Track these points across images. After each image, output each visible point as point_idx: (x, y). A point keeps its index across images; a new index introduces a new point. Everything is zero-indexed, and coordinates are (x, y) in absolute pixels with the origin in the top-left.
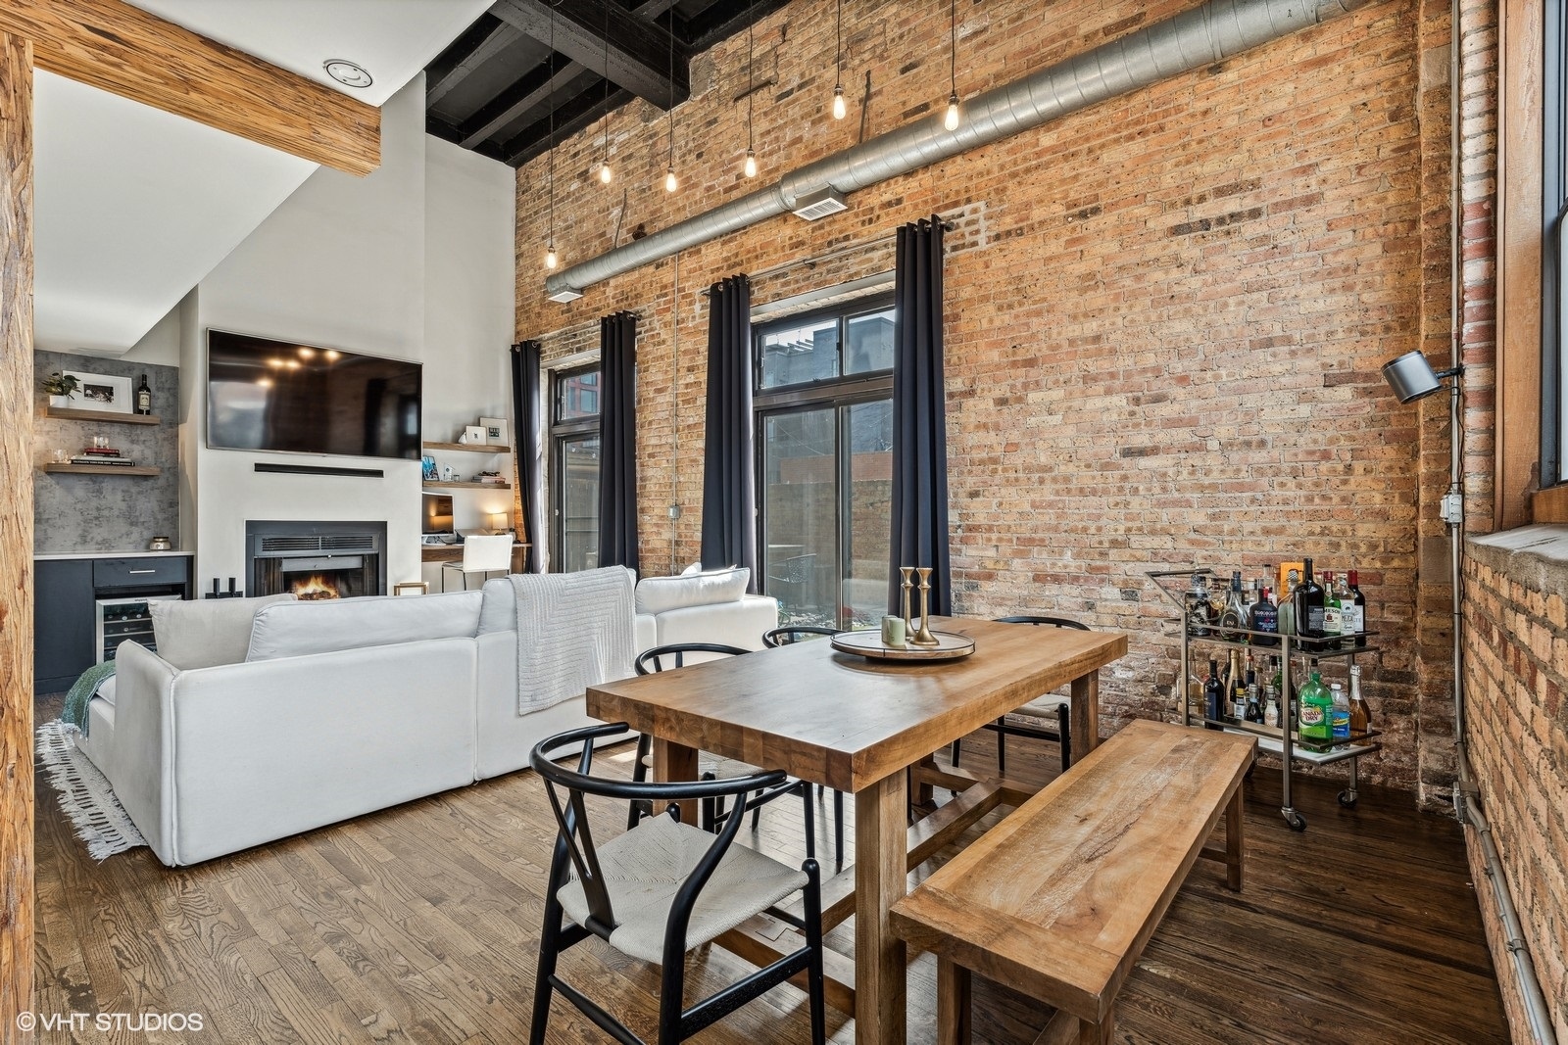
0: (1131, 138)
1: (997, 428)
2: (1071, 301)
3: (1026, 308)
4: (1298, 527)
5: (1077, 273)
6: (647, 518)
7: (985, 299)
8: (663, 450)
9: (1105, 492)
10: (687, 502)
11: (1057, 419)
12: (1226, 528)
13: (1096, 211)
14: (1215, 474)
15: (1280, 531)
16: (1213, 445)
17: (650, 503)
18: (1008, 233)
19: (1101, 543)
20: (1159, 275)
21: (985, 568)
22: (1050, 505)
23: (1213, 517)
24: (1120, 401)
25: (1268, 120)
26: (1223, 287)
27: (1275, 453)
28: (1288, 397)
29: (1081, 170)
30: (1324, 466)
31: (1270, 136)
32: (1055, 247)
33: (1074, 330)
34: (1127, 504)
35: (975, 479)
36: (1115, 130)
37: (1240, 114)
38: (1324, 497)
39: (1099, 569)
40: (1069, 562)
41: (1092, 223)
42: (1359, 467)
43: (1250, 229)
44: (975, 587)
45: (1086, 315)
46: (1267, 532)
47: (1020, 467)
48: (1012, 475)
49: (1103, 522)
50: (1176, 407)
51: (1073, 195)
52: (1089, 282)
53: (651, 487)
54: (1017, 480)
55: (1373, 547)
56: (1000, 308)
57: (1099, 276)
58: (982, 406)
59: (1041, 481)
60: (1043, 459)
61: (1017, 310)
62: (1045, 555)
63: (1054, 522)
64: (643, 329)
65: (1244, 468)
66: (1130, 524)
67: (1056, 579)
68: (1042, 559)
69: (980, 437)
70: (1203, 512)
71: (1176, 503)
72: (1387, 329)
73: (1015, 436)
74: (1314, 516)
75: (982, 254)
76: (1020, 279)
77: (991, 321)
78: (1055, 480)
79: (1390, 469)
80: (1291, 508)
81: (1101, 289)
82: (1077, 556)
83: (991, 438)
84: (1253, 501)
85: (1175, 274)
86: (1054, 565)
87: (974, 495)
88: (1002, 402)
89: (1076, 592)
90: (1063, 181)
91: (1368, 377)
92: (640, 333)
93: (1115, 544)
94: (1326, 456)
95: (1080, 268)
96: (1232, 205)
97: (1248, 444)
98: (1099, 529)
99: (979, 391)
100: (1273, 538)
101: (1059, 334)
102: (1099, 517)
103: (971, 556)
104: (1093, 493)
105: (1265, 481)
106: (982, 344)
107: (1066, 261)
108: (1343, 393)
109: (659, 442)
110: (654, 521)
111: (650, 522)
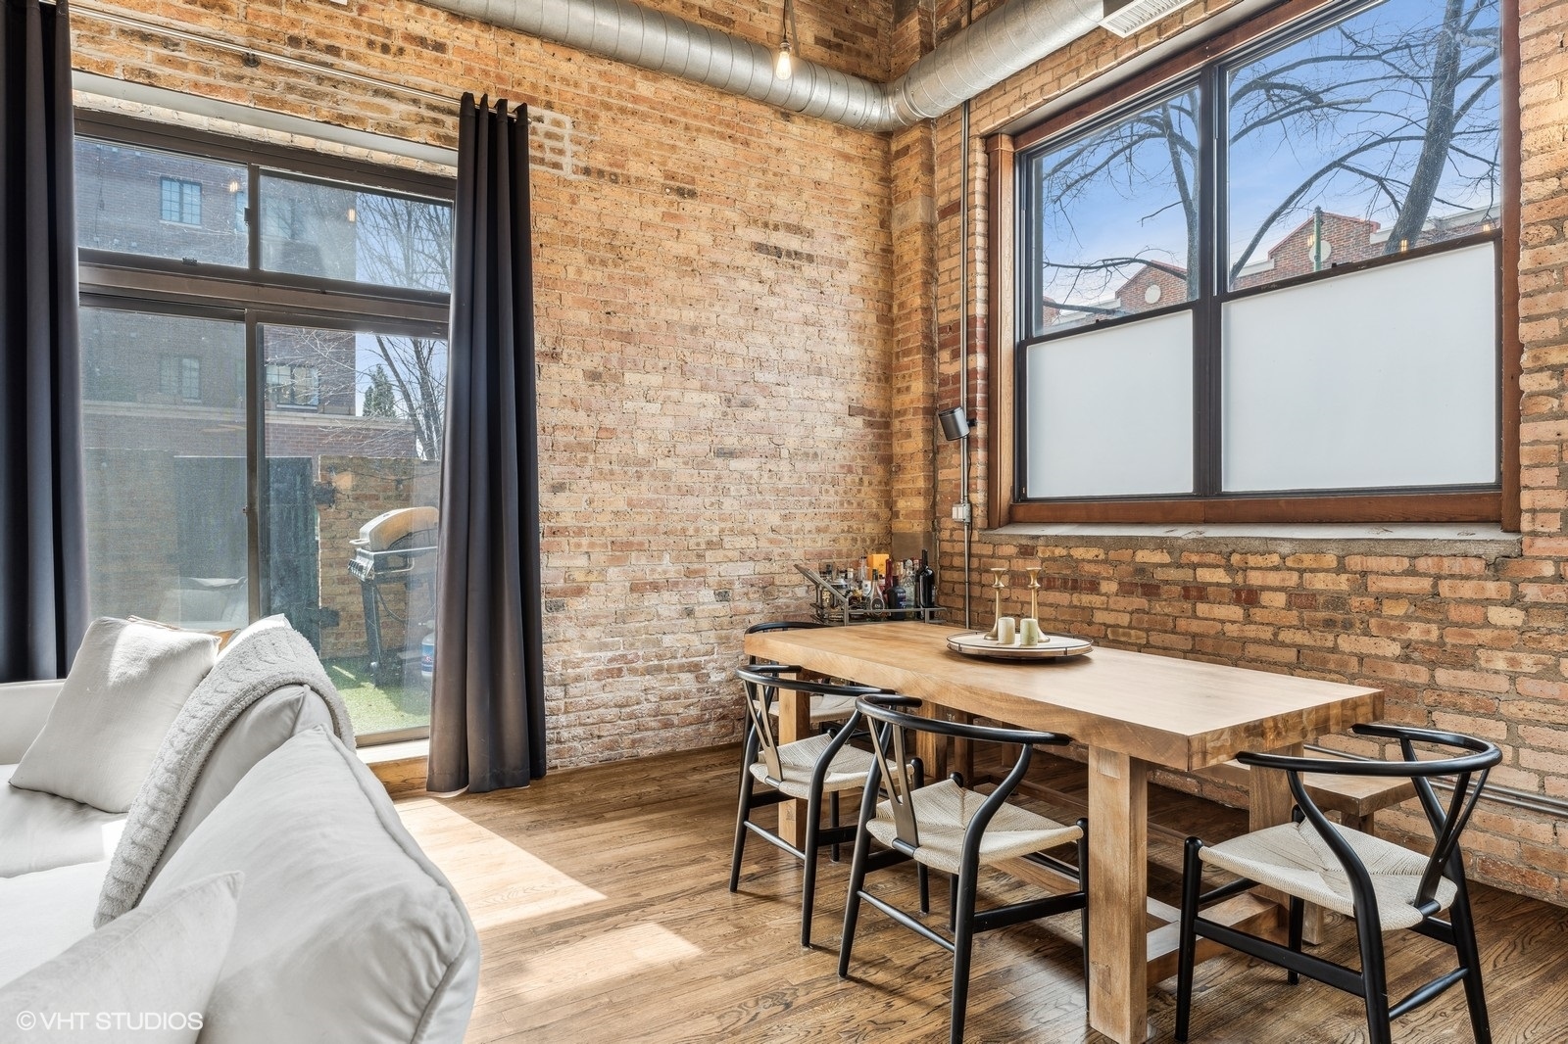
0: (722, 136)
1: (589, 411)
2: (669, 282)
3: (620, 271)
4: (837, 526)
5: (674, 252)
7: (572, 241)
9: (702, 491)
11: (654, 408)
12: (794, 528)
13: (692, 194)
14: (786, 479)
15: (825, 530)
16: (785, 453)
18: (601, 173)
19: (698, 544)
20: (743, 284)
21: (574, 580)
22: (649, 503)
23: (785, 517)
24: (711, 398)
25: (817, 183)
26: (791, 315)
27: (822, 464)
28: (829, 418)
29: (678, 143)
30: (849, 478)
31: (819, 198)
32: (651, 214)
33: (672, 314)
34: (720, 504)
35: (559, 469)
36: (710, 120)
37: (802, 167)
38: (849, 502)
39: (696, 572)
40: (668, 567)
41: (689, 204)
42: (866, 479)
43: (809, 270)
45: (683, 301)
46: (819, 530)
47: (614, 458)
48: (607, 467)
49: (701, 522)
50: (759, 414)
51: (671, 166)
52: (687, 266)
54: (612, 473)
55: (873, 540)
56: (591, 261)
57: (695, 263)
58: (568, 376)
59: (639, 477)
60: (642, 450)
61: (611, 269)
62: (643, 561)
63: (652, 523)
65: (804, 475)
66: (723, 525)
67: (655, 587)
69: (566, 415)
70: (778, 512)
71: (760, 505)
72: (879, 380)
73: (609, 420)
74: (844, 517)
75: (567, 183)
76: (615, 234)
77: (580, 272)
78: (653, 475)
79: (880, 482)
80: (830, 511)
81: (697, 280)
82: (676, 560)
83: (580, 419)
84: (811, 503)
85: (757, 288)
86: (653, 571)
87: (558, 488)
88: (594, 376)
89: (675, 598)
90: (661, 145)
91: (871, 413)
93: (709, 543)
94: (850, 470)
95: (678, 248)
96: (793, 243)
97: (806, 454)
98: (697, 530)
99: (565, 356)
100: (822, 535)
101: (658, 313)
102: (697, 518)
103: (554, 567)
104: (689, 492)
105: (816, 488)
106: (568, 299)
107: (663, 234)
108: (858, 422)
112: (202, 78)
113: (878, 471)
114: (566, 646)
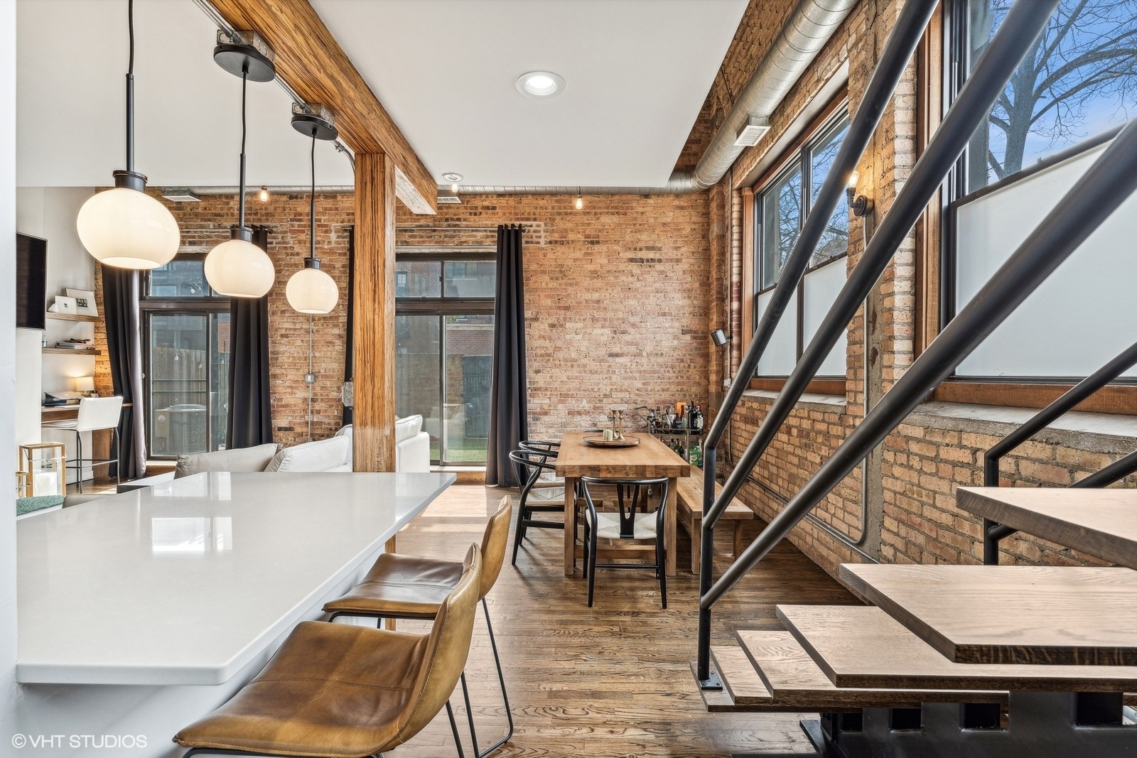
0: (613, 214)
1: (550, 339)
2: (587, 283)
3: (565, 281)
4: (673, 388)
5: (589, 269)
6: (279, 382)
7: (544, 272)
8: (298, 332)
9: (602, 372)
10: (322, 371)
11: (580, 337)
12: (649, 389)
13: (598, 242)
14: (645, 366)
15: (668, 390)
16: (644, 354)
17: (283, 371)
18: (556, 242)
19: (599, 395)
20: (624, 278)
21: (544, 409)
22: (576, 378)
23: (644, 384)
24: (607, 331)
25: (664, 224)
26: (648, 289)
27: (666, 358)
28: (670, 337)
29: (591, 222)
30: (682, 365)
31: (665, 231)
32: (579, 255)
33: (588, 296)
34: (611, 378)
35: (538, 364)
36: (606, 208)
37: (656, 218)
38: (682, 377)
39: (598, 407)
40: (585, 405)
41: (596, 247)
42: (692, 365)
43: (659, 267)
44: (537, 419)
45: (593, 290)
46: (663, 390)
47: (562, 359)
48: (558, 363)
49: (601, 386)
50: (631, 336)
51: (587, 232)
52: (595, 275)
53: (283, 359)
54: (560, 365)
55: (696, 396)
56: (552, 279)
57: (599, 273)
58: (542, 327)
59: (572, 366)
60: (573, 355)
61: (560, 281)
62: (574, 402)
63: (578, 386)
64: (274, 241)
65: (656, 364)
66: (612, 387)
67: (579, 413)
68: (572, 404)
69: (541, 342)
70: (641, 382)
71: (630, 378)
72: (701, 315)
73: (559, 344)
74: (678, 384)
75: (542, 249)
76: (562, 266)
77: (547, 284)
78: (579, 366)
79: (701, 367)
80: (671, 381)
81: (600, 279)
82: (589, 402)
83: (547, 343)
84: (659, 377)
85: (631, 279)
86: (578, 406)
87: (537, 372)
88: (552, 326)
89: (588, 418)
90: (583, 224)
91: (695, 332)
92: (271, 243)
93: (605, 396)
94: (682, 361)
95: (591, 267)
96: (651, 255)
97: (657, 354)
98: (599, 389)
99: (540, 319)
100: (665, 392)
101: (581, 296)
102: (599, 384)
103: (533, 404)
104: (596, 372)
105: (662, 370)
106: (542, 295)
107: (584, 262)
108: (688, 337)
109: (292, 327)
110: (287, 384)
111: (284, 385)
112: (421, 240)
113: (700, 361)
114: (540, 435)
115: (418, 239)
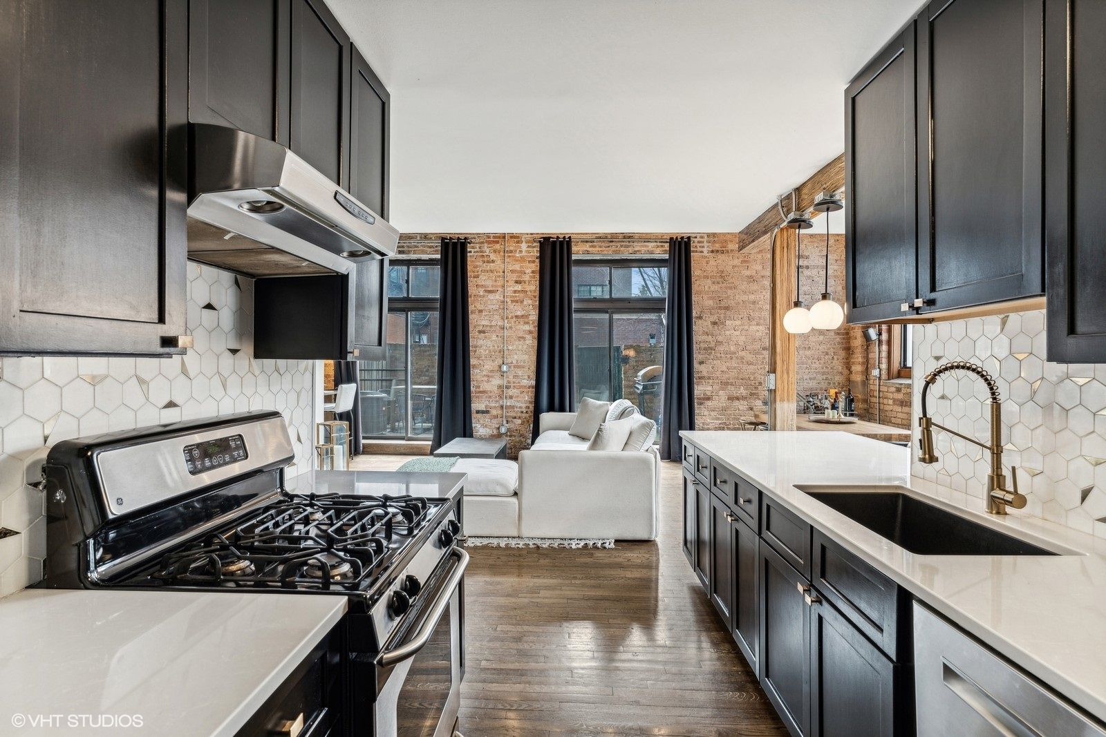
1: (712, 335)
2: (744, 286)
3: (725, 285)
4: (820, 377)
5: (746, 274)
6: (478, 371)
7: (707, 277)
8: (493, 329)
9: (757, 364)
10: (515, 362)
11: (738, 333)
15: (814, 378)
17: (482, 362)
18: (717, 251)
21: (706, 395)
22: (735, 368)
24: (761, 328)
30: (826, 357)
31: (812, 242)
32: (737, 262)
33: (745, 298)
35: (702, 356)
38: (826, 367)
39: (754, 394)
40: (743, 391)
41: (752, 256)
42: (836, 357)
43: (806, 273)
44: (701, 404)
45: (750, 293)
46: (810, 379)
47: (722, 352)
48: (719, 355)
49: (756, 375)
52: (751, 279)
53: (482, 351)
54: (721, 357)
55: (839, 384)
56: (714, 283)
57: (754, 278)
58: (705, 324)
59: (731, 358)
60: (733, 348)
61: (721, 285)
63: (736, 375)
64: (473, 250)
65: (804, 356)
67: (738, 399)
68: (732, 390)
69: (705, 337)
73: (720, 338)
74: (823, 373)
75: (705, 257)
76: (722, 272)
77: (709, 287)
78: (737, 358)
79: (843, 359)
80: (817, 371)
81: (755, 283)
82: (746, 389)
83: (710, 338)
84: (807, 368)
86: (737, 393)
87: (701, 363)
88: (714, 323)
89: (745, 403)
92: (470, 252)
93: (760, 383)
94: (827, 354)
95: (748, 273)
97: (805, 348)
98: (755, 378)
99: (704, 318)
100: (812, 381)
102: (754, 373)
103: (699, 390)
104: (752, 364)
105: (810, 361)
106: (705, 297)
107: (741, 269)
109: (489, 324)
110: (484, 373)
111: (481, 374)
112: (600, 249)
113: (842, 354)
114: (704, 417)
115: (597, 249)
